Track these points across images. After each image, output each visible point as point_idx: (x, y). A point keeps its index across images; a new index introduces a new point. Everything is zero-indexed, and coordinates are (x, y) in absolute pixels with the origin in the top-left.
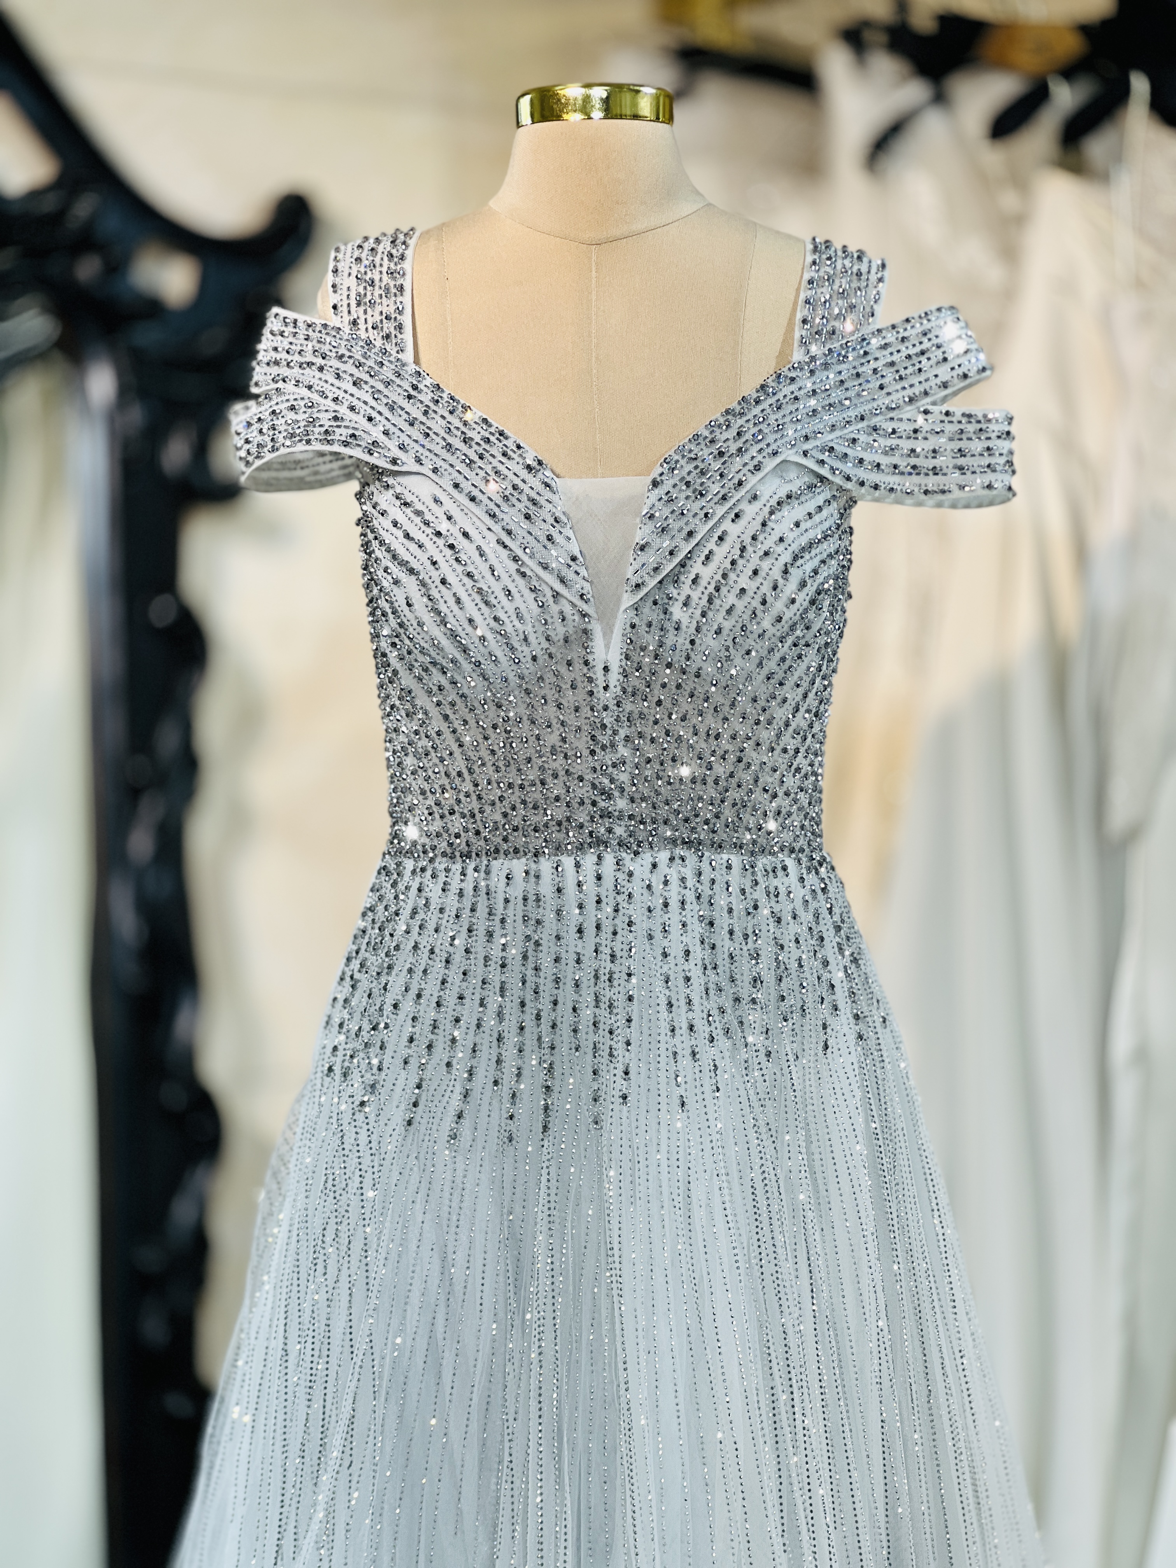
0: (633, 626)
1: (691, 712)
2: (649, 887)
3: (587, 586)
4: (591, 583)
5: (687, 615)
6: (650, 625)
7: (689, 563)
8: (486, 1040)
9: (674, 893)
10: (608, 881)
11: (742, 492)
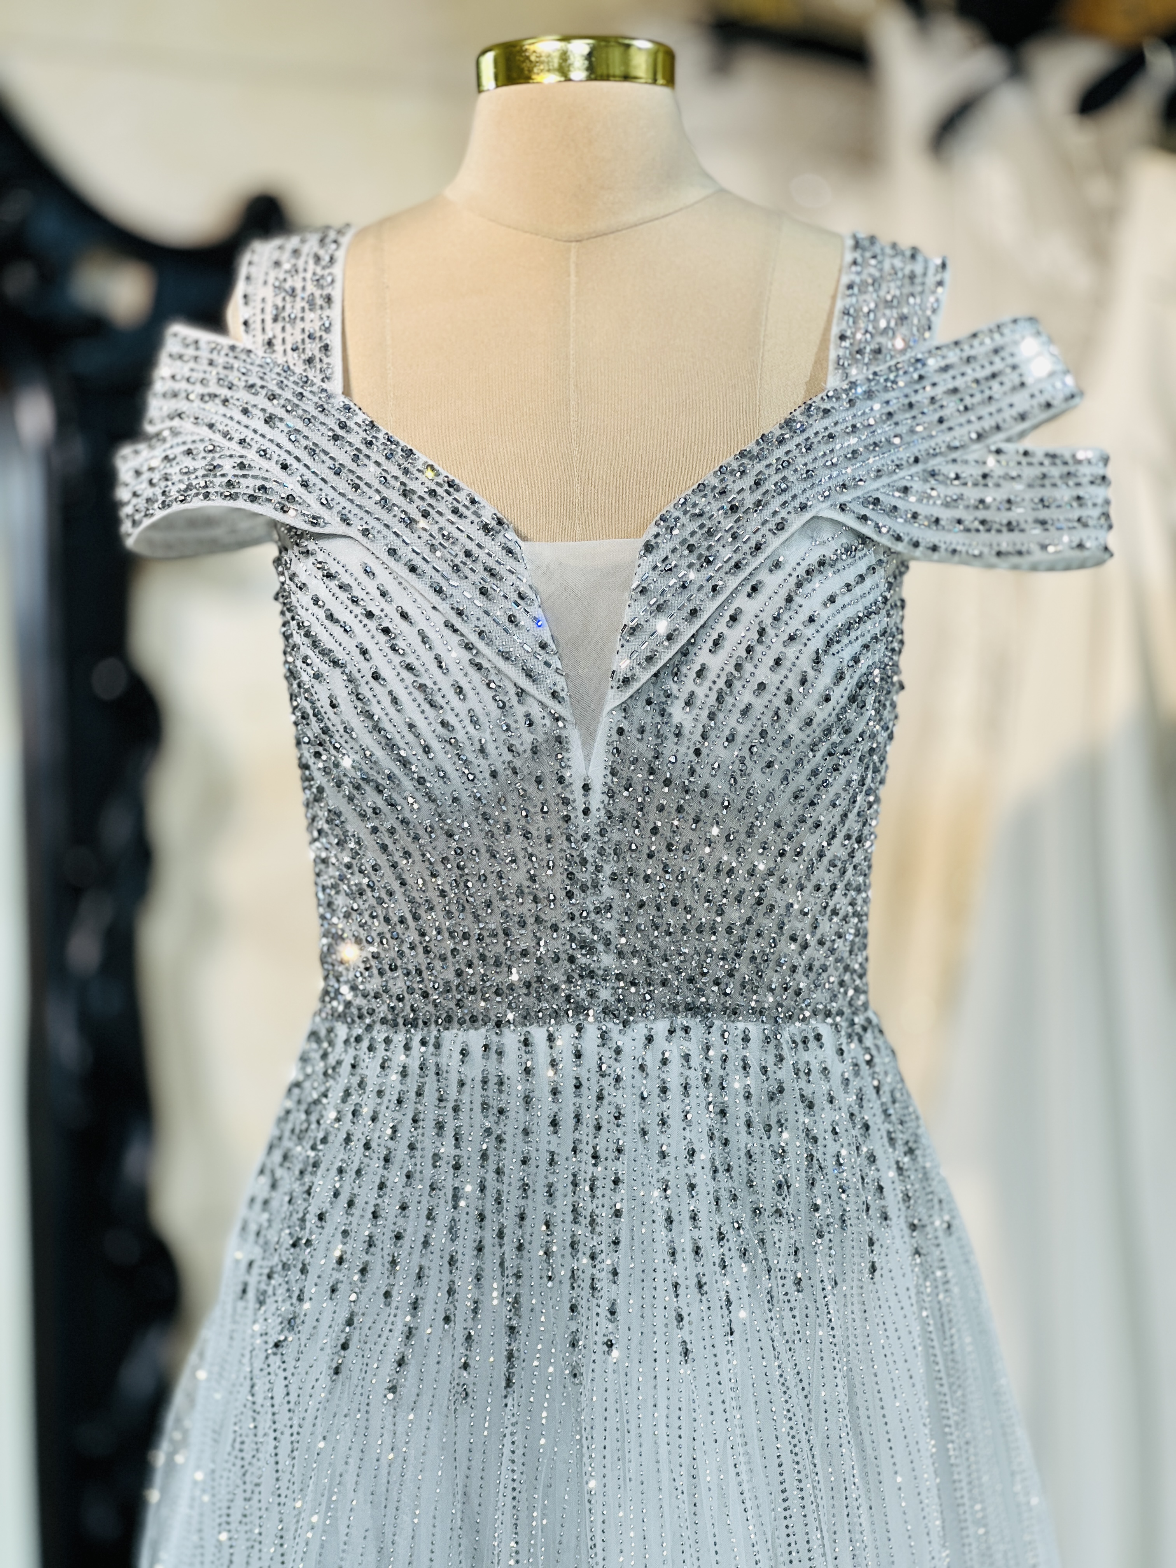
0: (621, 731)
1: (696, 841)
2: (642, 1068)
3: (561, 681)
4: (567, 677)
5: (690, 717)
6: (642, 731)
7: (693, 650)
8: (435, 1264)
9: (674, 1077)
10: (590, 1060)
11: (761, 557)
